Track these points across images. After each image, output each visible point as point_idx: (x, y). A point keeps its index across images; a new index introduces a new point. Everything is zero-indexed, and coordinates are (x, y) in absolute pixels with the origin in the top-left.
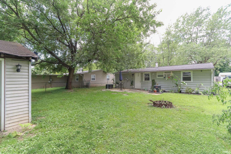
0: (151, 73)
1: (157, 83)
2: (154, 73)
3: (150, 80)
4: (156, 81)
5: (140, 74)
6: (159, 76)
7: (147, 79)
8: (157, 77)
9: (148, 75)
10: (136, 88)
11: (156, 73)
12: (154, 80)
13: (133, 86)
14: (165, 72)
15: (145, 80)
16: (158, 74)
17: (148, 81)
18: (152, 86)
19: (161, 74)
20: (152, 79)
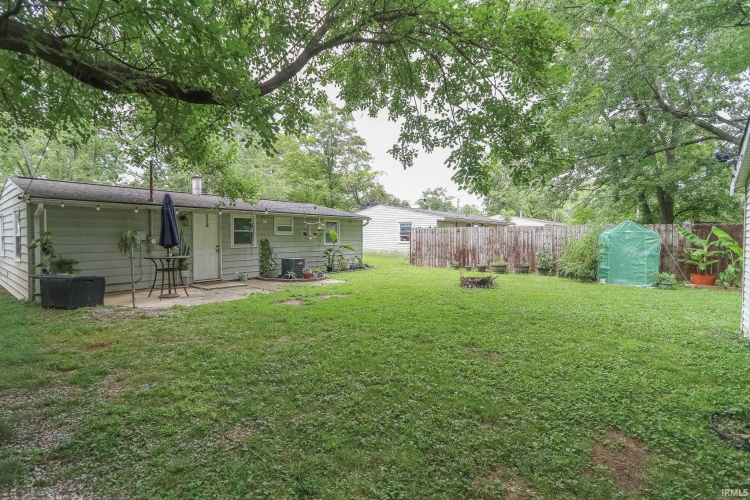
0: (258, 216)
1: (275, 251)
2: (268, 217)
3: (256, 243)
4: (271, 245)
5: (213, 220)
6: (281, 229)
7: (243, 238)
8: (277, 233)
9: (247, 222)
10: (197, 277)
11: (273, 217)
12: (266, 240)
13: (185, 273)
14: (295, 218)
15: (237, 242)
16: (278, 223)
17: (248, 246)
18: (261, 261)
19: (285, 223)
20: (260, 238)
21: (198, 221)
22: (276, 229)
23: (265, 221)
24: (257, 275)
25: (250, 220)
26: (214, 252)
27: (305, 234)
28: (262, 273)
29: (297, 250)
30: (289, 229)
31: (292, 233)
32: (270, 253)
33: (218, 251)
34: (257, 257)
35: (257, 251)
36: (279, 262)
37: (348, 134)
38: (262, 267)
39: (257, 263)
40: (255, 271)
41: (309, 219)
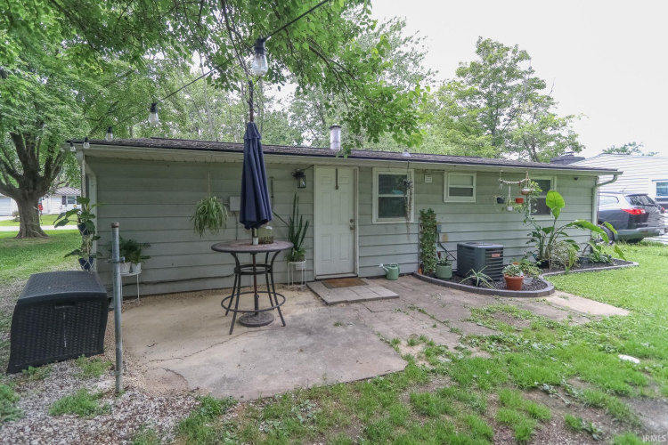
0: (417, 170)
1: (444, 229)
2: (433, 170)
3: (413, 217)
4: (438, 219)
5: (346, 176)
6: (454, 192)
7: (392, 208)
8: (449, 199)
9: (403, 184)
11: (441, 172)
12: (431, 212)
13: (302, 265)
14: (479, 174)
15: (382, 214)
16: (451, 181)
17: (402, 220)
18: (421, 246)
19: (462, 182)
20: (421, 207)
21: (322, 178)
22: (446, 192)
23: (428, 180)
24: (414, 268)
25: (405, 177)
26: (345, 230)
27: (500, 201)
28: (421, 267)
29: (481, 227)
30: (469, 192)
31: (473, 199)
32: (437, 232)
33: (353, 228)
34: (415, 239)
35: (415, 229)
36: (452, 248)
37: (522, 77)
38: (422, 256)
39: (415, 249)
40: (410, 262)
41: (507, 175)
